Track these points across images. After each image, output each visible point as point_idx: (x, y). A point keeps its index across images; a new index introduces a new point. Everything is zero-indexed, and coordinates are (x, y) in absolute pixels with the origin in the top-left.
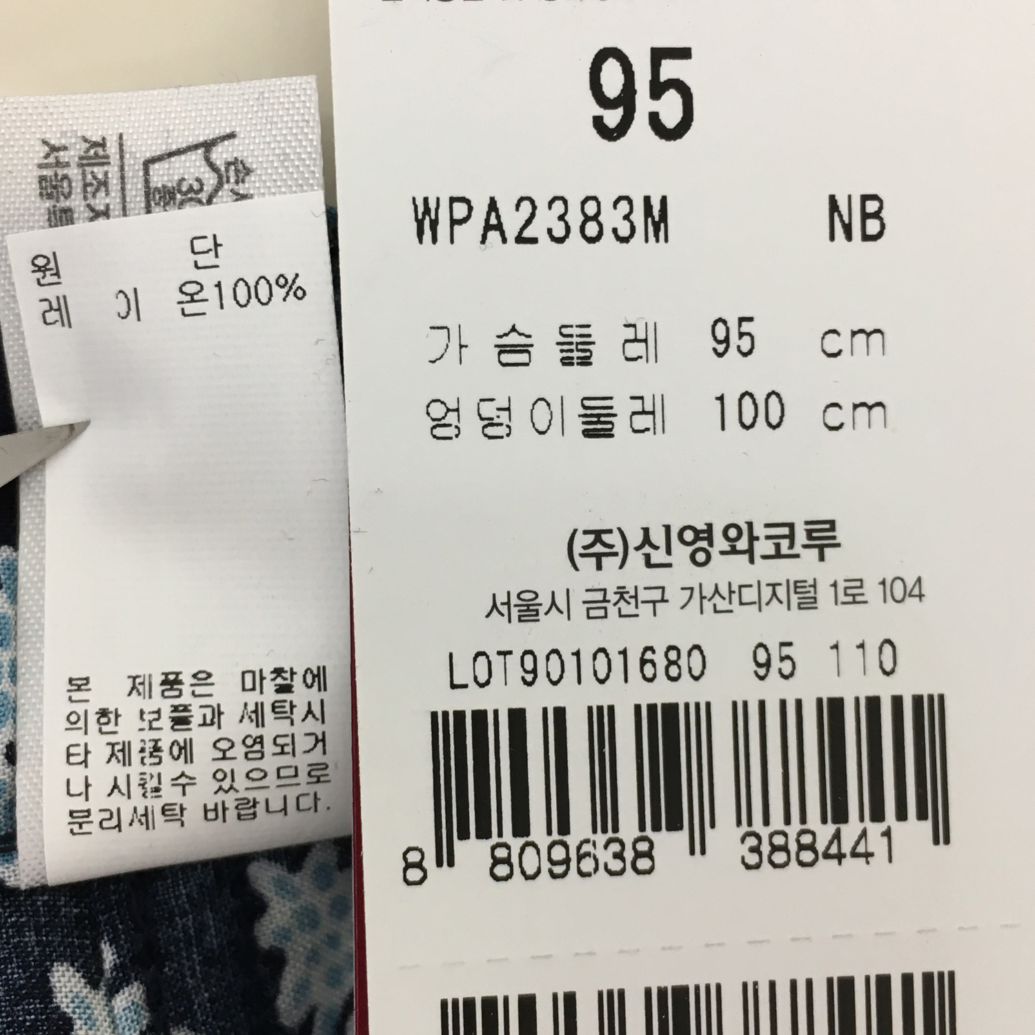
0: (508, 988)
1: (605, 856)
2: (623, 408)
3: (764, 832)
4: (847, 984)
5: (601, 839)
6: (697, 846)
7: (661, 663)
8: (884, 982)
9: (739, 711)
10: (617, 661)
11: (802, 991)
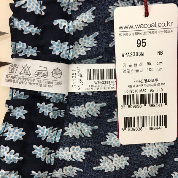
0: (129, 116)
1: (137, 106)
2: (139, 70)
3: (151, 104)
4: (157, 116)
5: (137, 105)
6: (145, 105)
7: (142, 91)
8: (161, 116)
9: (149, 94)
10: (139, 91)
11: (154, 117)
